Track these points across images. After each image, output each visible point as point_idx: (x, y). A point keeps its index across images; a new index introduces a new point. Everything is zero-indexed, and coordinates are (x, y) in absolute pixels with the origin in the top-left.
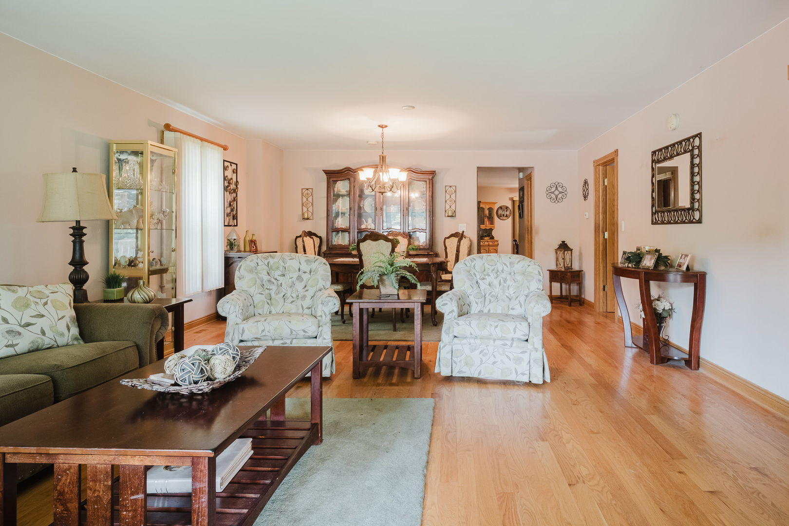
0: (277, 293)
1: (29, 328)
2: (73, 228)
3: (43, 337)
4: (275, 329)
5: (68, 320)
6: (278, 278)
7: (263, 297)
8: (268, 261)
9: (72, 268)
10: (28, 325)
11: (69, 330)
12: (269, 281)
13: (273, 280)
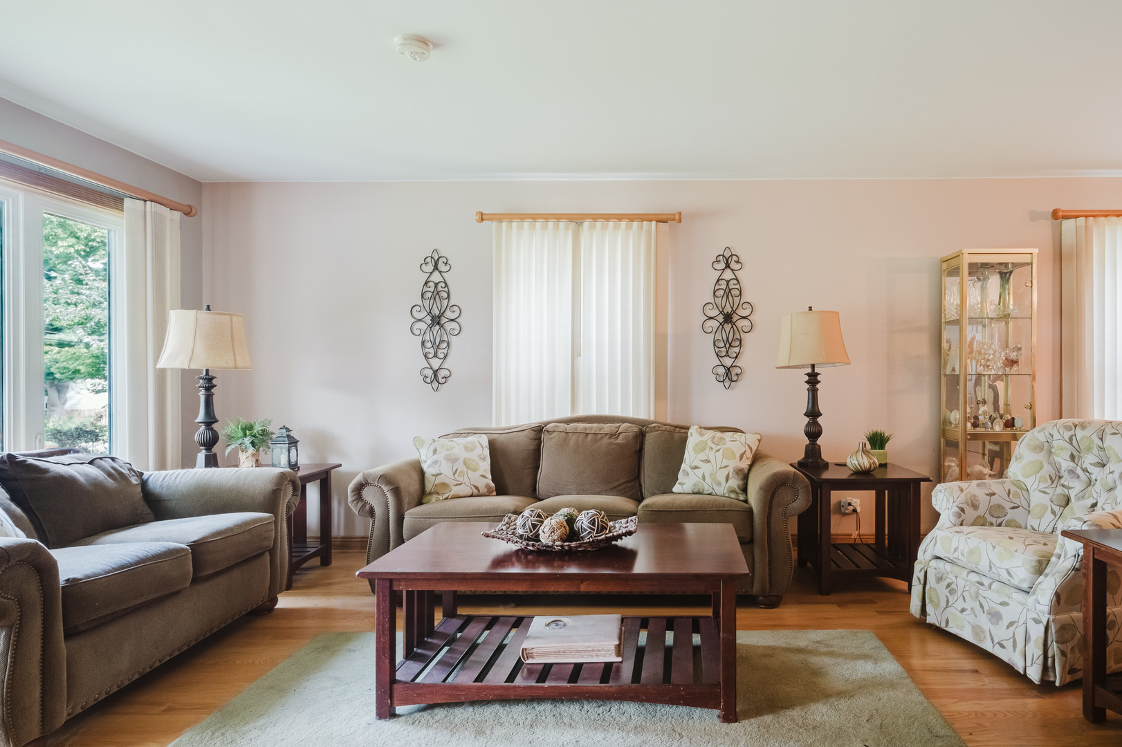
0: (1081, 497)
1: (696, 471)
2: (808, 374)
3: (703, 482)
4: (971, 552)
5: (731, 471)
6: (1091, 469)
7: (1045, 499)
8: (1072, 433)
9: (807, 420)
10: (696, 467)
11: (727, 480)
12: (1071, 472)
13: (1079, 471)
